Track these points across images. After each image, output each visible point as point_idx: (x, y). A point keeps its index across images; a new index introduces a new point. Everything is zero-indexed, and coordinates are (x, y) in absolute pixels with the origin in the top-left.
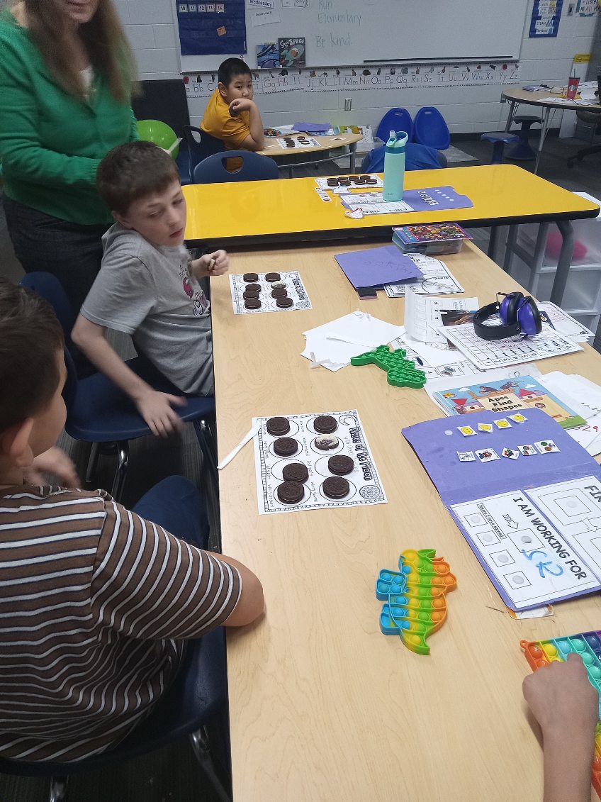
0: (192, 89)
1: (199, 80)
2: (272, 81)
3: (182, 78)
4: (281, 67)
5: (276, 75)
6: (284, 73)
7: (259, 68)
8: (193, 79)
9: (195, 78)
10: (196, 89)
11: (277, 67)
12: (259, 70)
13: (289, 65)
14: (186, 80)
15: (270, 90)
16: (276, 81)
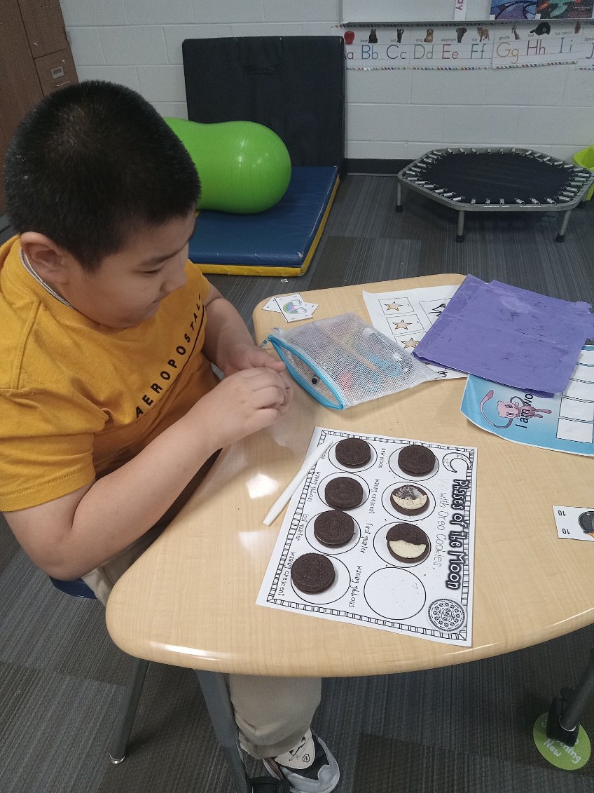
0: (358, 55)
1: (373, 39)
2: (514, 44)
3: (341, 33)
4: (538, 17)
5: (524, 33)
6: (543, 28)
7: (492, 18)
8: (362, 36)
9: (366, 34)
10: (366, 55)
11: (529, 16)
12: (492, 24)
13: (556, 13)
14: (350, 37)
15: (507, 62)
16: (521, 45)
